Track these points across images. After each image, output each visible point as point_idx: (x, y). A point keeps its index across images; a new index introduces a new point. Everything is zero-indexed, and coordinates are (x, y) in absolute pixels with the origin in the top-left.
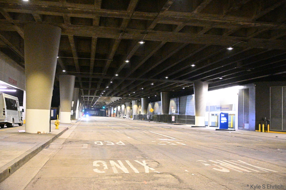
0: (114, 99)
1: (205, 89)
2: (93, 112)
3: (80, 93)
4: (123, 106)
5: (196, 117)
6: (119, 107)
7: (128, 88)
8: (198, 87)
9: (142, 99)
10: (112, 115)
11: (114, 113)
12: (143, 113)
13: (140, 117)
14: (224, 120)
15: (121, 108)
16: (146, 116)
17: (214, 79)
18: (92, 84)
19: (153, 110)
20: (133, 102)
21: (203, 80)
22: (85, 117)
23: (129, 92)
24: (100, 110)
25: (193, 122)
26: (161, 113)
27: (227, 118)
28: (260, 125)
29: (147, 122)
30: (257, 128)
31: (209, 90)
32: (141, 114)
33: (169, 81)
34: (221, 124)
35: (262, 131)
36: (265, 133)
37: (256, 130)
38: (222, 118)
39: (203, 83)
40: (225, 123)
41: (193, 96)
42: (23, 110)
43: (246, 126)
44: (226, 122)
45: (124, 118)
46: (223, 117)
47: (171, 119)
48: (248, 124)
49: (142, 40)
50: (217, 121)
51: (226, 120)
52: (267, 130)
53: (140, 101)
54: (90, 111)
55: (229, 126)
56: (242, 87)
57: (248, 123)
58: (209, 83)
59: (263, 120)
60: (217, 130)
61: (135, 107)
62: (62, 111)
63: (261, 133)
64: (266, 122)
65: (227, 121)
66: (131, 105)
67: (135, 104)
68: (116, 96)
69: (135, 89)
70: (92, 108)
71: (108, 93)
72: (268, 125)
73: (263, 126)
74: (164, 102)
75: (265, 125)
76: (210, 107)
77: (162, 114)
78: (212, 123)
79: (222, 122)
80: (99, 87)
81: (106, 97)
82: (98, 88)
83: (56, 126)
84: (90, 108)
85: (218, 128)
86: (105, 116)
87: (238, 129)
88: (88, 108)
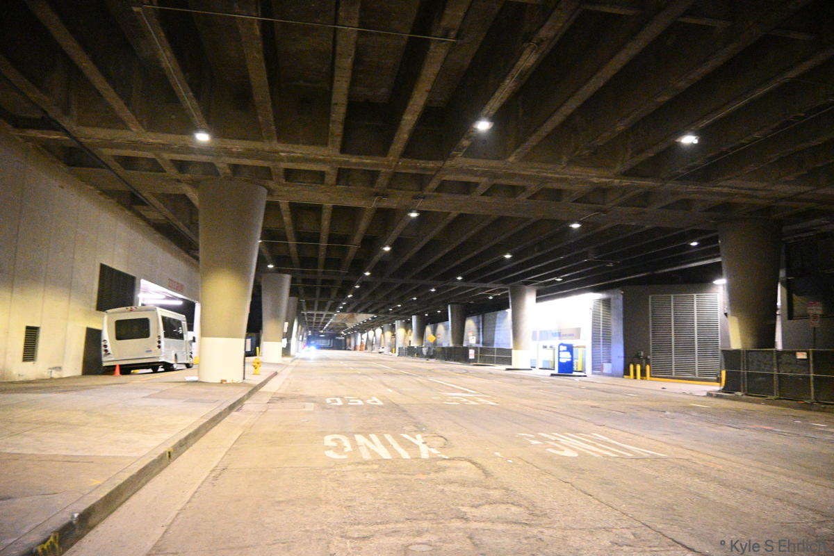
0: (362, 318)
1: (530, 298)
2: (323, 343)
3: (299, 308)
4: (379, 331)
5: (513, 352)
6: (371, 333)
7: (387, 297)
8: (518, 295)
9: (414, 318)
10: (358, 348)
11: (362, 343)
12: (415, 344)
13: (411, 352)
14: (566, 357)
15: (375, 335)
16: (421, 351)
17: (546, 281)
18: (323, 290)
19: (434, 338)
20: (397, 323)
21: (527, 283)
22: (308, 351)
23: (390, 305)
24: (337, 338)
25: (509, 361)
26: (449, 344)
27: (572, 354)
28: (632, 366)
29: (424, 360)
30: (626, 372)
31: (538, 300)
32: (412, 345)
33: (464, 284)
34: (560, 364)
35: (635, 378)
36: (643, 381)
37: (625, 376)
38: (561, 353)
39: (526, 287)
40: (567, 362)
41: (507, 312)
42: (194, 338)
43: (607, 368)
44: (570, 360)
45: (380, 353)
46: (564, 351)
47: (467, 355)
48: (610, 364)
49: (414, 209)
50: (552, 360)
51: (570, 356)
52: (645, 376)
53: (410, 322)
54: (318, 341)
55: (575, 368)
56: (599, 296)
57: (609, 362)
58: (538, 288)
59: (638, 356)
60: (552, 375)
61: (400, 332)
62: (265, 341)
63: (635, 380)
64: (644, 361)
65: (572, 358)
66: (393, 328)
67: (401, 327)
68: (366, 311)
69: (401, 300)
70: (322, 334)
71: (352, 307)
72: (648, 367)
73: (638, 367)
74: (456, 325)
75: (641, 366)
76: (541, 332)
77: (451, 345)
78: (545, 362)
79: (563, 361)
80: (334, 294)
81: (346, 314)
82: (332, 297)
83: (256, 368)
84: (316, 335)
85: (556, 372)
86: (345, 349)
87: (593, 373)
88: (313, 334)
